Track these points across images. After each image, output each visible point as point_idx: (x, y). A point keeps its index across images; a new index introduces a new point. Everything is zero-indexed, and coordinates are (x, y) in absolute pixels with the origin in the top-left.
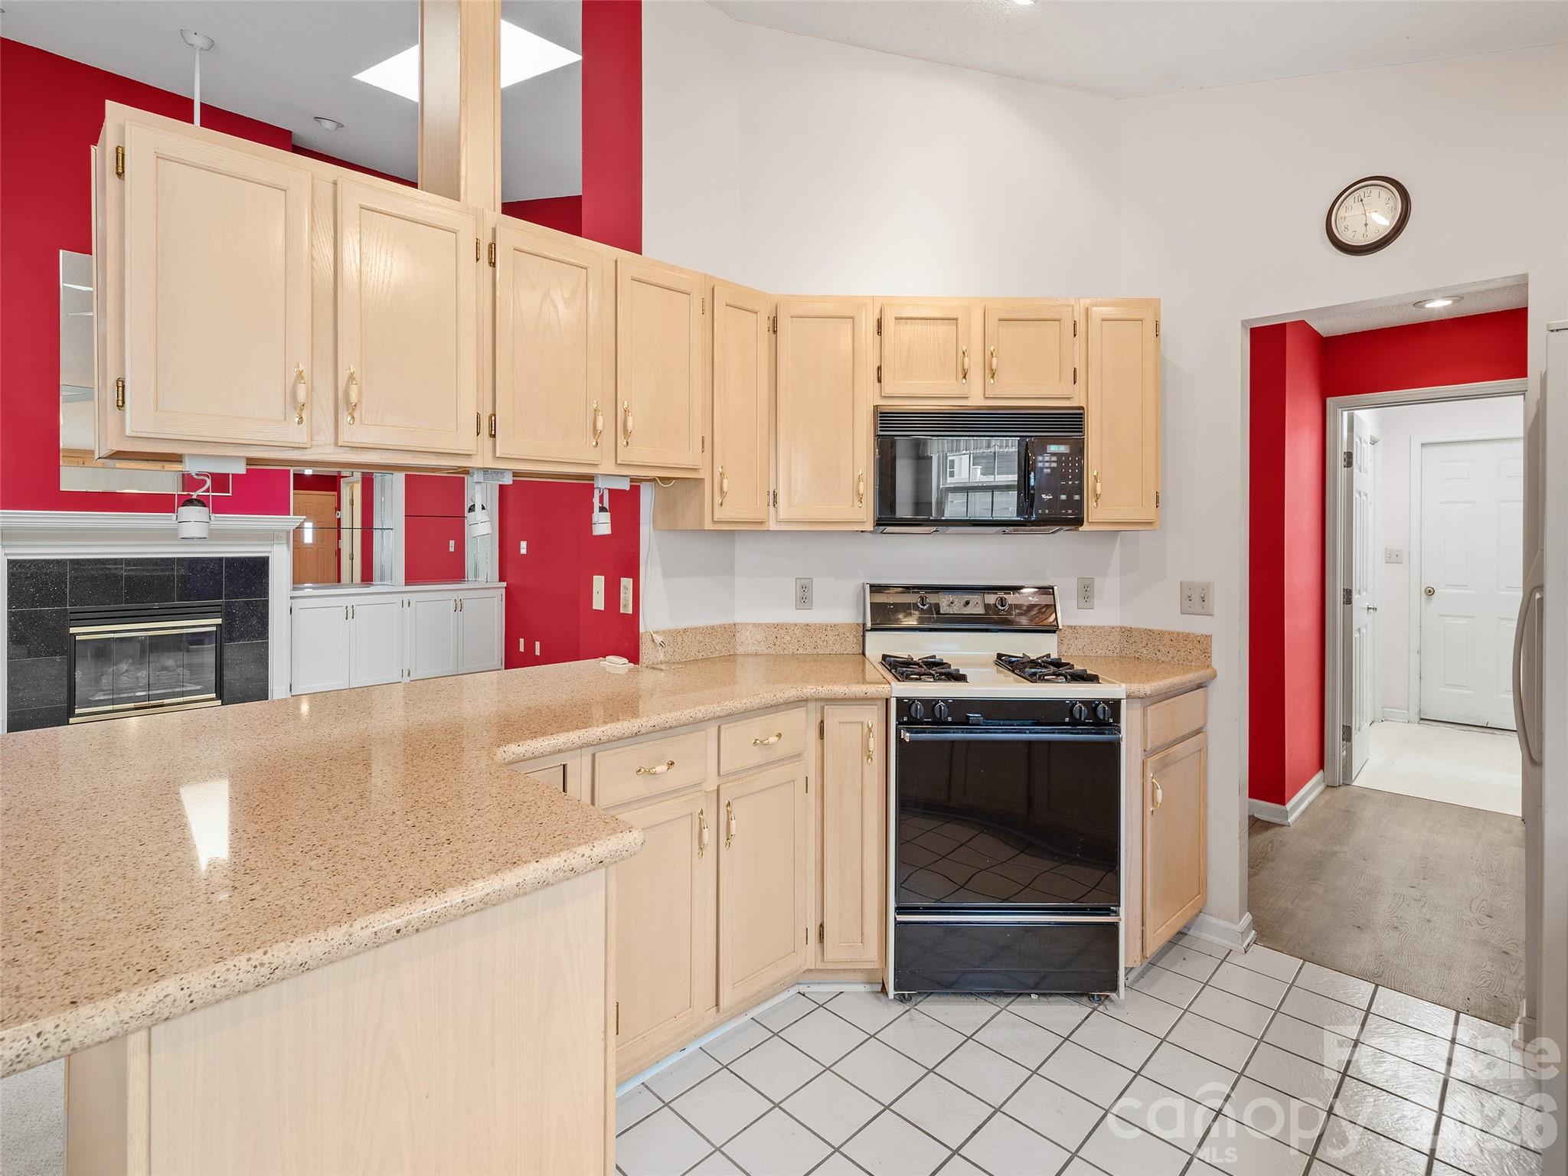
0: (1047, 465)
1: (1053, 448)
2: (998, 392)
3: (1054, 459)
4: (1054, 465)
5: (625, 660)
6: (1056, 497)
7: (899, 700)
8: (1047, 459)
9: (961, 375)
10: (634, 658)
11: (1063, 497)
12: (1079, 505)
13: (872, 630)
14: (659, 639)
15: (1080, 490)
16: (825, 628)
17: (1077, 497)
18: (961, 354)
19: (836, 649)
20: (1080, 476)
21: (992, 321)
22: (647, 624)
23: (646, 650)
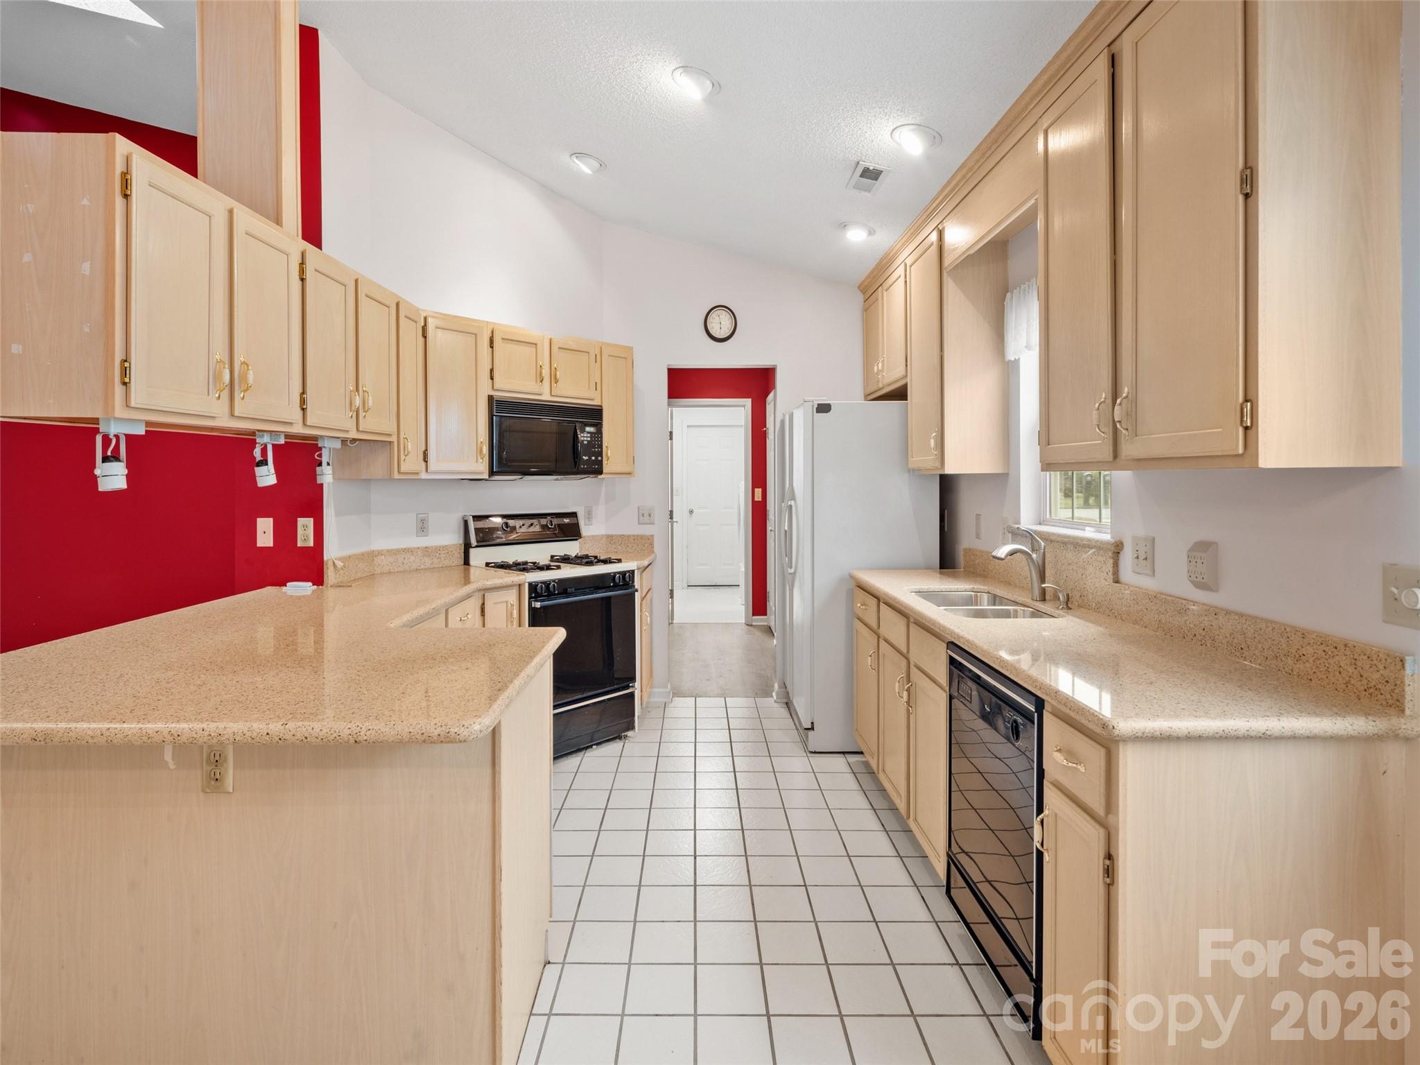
0: (585, 439)
1: (588, 429)
2: (559, 393)
3: (589, 435)
4: (589, 439)
5: (310, 584)
6: (590, 458)
7: (530, 584)
8: (585, 435)
9: (539, 381)
10: (318, 580)
11: (593, 458)
12: (601, 463)
13: (477, 547)
14: (340, 564)
15: (601, 454)
16: (438, 549)
17: (600, 458)
18: (539, 366)
19: (447, 563)
20: (601, 446)
21: (555, 349)
22: (331, 551)
23: (330, 576)
